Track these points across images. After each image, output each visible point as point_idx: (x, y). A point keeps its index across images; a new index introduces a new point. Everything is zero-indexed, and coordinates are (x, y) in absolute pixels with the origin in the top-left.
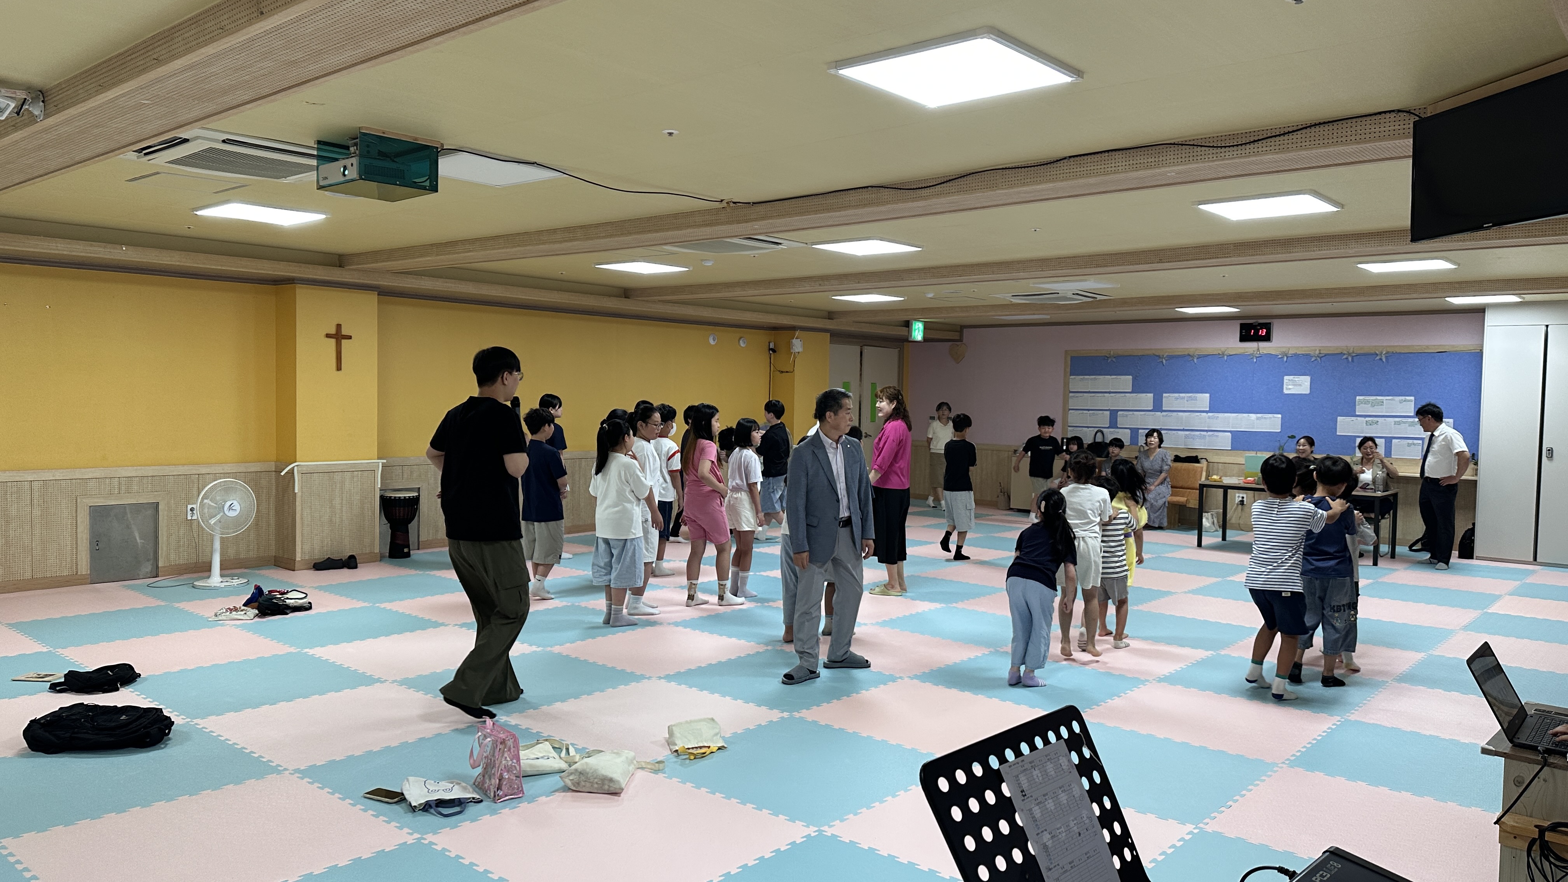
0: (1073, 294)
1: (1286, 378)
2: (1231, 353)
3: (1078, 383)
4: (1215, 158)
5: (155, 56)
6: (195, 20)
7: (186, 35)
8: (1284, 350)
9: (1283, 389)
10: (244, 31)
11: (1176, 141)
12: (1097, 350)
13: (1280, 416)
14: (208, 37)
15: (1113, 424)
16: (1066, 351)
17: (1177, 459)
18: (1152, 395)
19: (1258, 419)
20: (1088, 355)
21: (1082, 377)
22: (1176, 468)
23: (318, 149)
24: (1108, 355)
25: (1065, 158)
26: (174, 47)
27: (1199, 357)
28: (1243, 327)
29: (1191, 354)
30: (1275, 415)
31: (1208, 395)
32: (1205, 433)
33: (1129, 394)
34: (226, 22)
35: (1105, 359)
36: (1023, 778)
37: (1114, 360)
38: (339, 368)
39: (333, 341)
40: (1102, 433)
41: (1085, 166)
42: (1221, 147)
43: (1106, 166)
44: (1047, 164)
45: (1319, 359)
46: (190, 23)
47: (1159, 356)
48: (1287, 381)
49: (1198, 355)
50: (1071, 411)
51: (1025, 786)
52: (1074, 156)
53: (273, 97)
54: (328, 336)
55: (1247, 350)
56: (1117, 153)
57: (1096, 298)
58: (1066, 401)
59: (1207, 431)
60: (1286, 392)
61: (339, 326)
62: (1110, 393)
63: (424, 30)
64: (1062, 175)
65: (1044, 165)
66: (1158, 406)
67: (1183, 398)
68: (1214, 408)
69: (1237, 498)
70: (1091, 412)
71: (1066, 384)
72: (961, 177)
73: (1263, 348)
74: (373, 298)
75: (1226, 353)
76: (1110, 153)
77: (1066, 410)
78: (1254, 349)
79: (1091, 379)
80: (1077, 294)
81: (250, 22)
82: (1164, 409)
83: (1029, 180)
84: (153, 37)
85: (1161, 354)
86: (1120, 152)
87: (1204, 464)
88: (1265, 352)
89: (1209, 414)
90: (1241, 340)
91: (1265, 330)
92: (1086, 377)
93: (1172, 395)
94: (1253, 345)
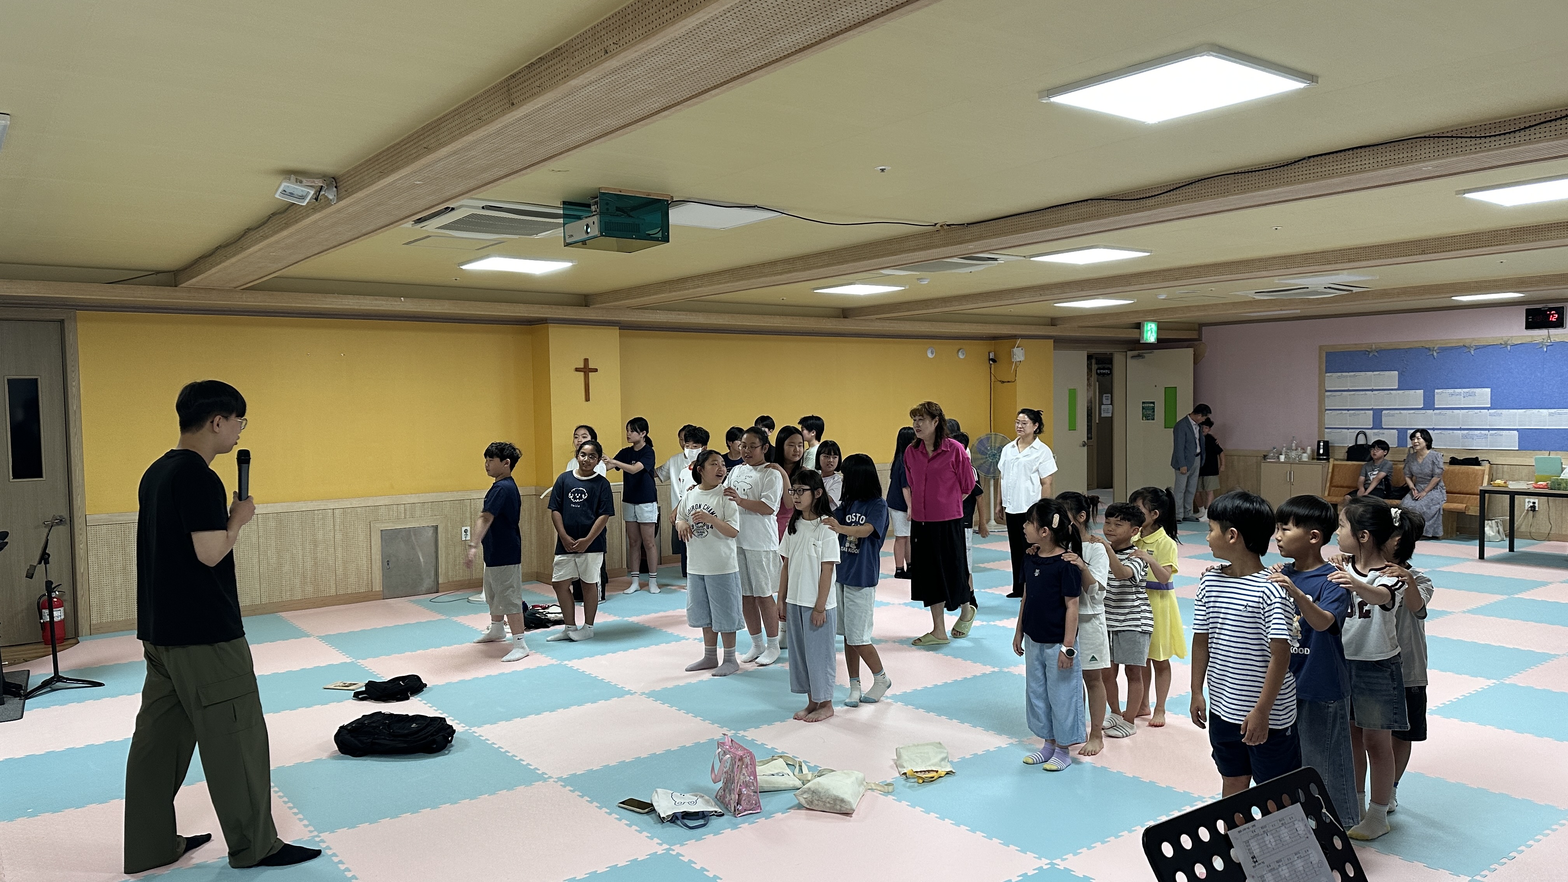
0: (1326, 288)
2: (1516, 343)
3: (1334, 380)
4: (1478, 149)
5: (425, 145)
6: (457, 112)
7: (450, 126)
10: (499, 120)
11: (1431, 134)
12: (1356, 344)
14: (468, 126)
15: (1377, 424)
16: (1321, 348)
17: (1454, 461)
18: (1421, 392)
19: (1550, 414)
20: (1347, 350)
21: (1339, 374)
22: (1453, 472)
23: (564, 209)
24: (1369, 350)
25: (1304, 159)
26: (440, 136)
27: (1477, 348)
28: (1529, 313)
29: (1467, 345)
31: (1489, 390)
32: (1487, 432)
33: (1395, 392)
34: (484, 113)
35: (1365, 354)
36: (1255, 844)
37: (1376, 354)
38: (587, 399)
39: (581, 374)
40: (1365, 434)
41: (1327, 166)
42: (1485, 137)
43: (1350, 165)
44: (1284, 166)
46: (453, 114)
47: (1429, 349)
49: (1476, 346)
50: (1327, 412)
51: (1256, 852)
52: (1313, 156)
53: (524, 172)
54: (577, 370)
55: (1534, 340)
56: (1363, 150)
57: (1352, 291)
58: (1321, 401)
59: (1488, 430)
61: (586, 361)
62: (1372, 390)
63: (653, 106)
64: (1301, 177)
65: (1280, 167)
66: (1429, 404)
67: (1460, 394)
68: (1497, 404)
69: (1527, 504)
70: (1350, 412)
71: (1322, 383)
72: (1188, 184)
73: (1556, 335)
74: (615, 332)
75: (1509, 342)
76: (1355, 150)
77: (1322, 411)
78: (1543, 337)
79: (1350, 376)
80: (1330, 288)
81: (503, 112)
82: (1436, 407)
83: (1264, 184)
84: (423, 128)
85: (1430, 345)
86: (1367, 149)
87: (1486, 467)
88: (1557, 339)
89: (1491, 411)
90: (1527, 328)
91: (1557, 315)
92: (1344, 374)
93: (1444, 391)
94: (1543, 332)
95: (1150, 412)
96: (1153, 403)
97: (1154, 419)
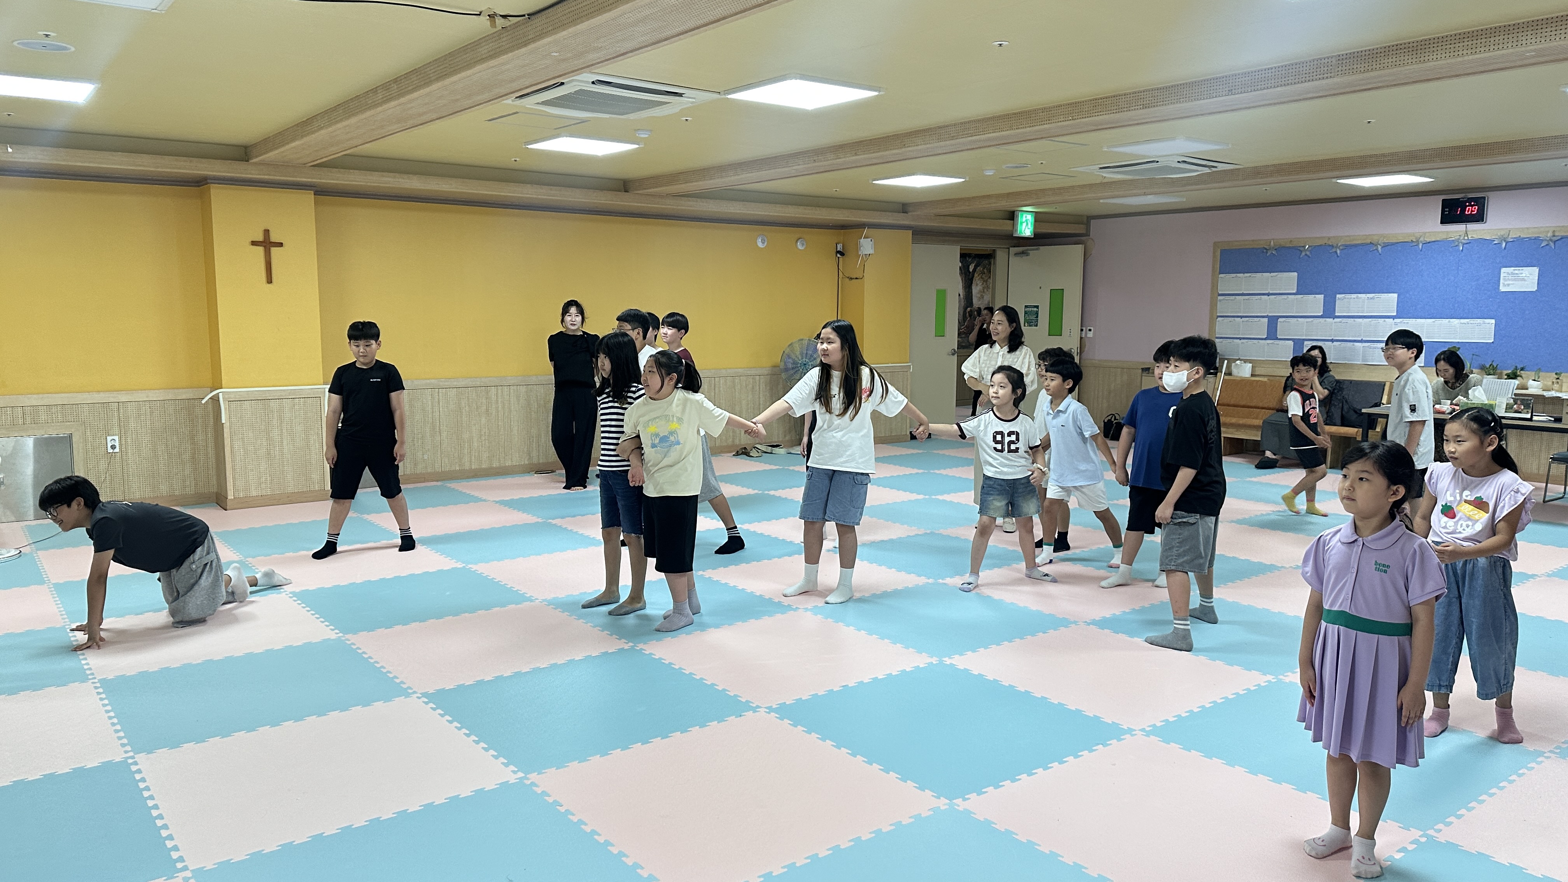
0: (1178, 162)
1: (1503, 270)
2: (1428, 240)
3: (1227, 282)
8: (1502, 233)
9: (1499, 286)
12: (1253, 241)
13: (1493, 321)
15: (1272, 334)
16: (1215, 244)
18: (1321, 297)
19: (1462, 325)
20: (1243, 247)
21: (1234, 275)
24: (1267, 247)
27: (1386, 246)
28: (1446, 204)
29: (1374, 242)
30: (1487, 321)
31: (1396, 295)
33: (1293, 296)
35: (1263, 252)
38: (269, 281)
39: (261, 249)
45: (1552, 244)
47: (1332, 246)
48: (1505, 275)
49: (1384, 243)
50: (1219, 319)
54: (254, 243)
55: (1450, 236)
57: (1216, 167)
58: (1213, 305)
60: (1503, 289)
61: (267, 232)
62: (1268, 294)
66: (1329, 312)
67: (1364, 300)
68: (1403, 312)
70: (1243, 319)
71: (1214, 286)
73: (1473, 231)
74: (310, 197)
75: (1422, 239)
77: (1213, 317)
78: (1461, 233)
79: (1245, 279)
80: (1184, 162)
82: (1336, 314)
85: (1335, 243)
88: (1476, 237)
89: (1396, 320)
90: (1443, 222)
91: (1477, 207)
92: (1238, 275)
93: (1348, 296)
94: (1459, 228)
95: (1033, 317)
96: (1037, 307)
97: (1037, 326)
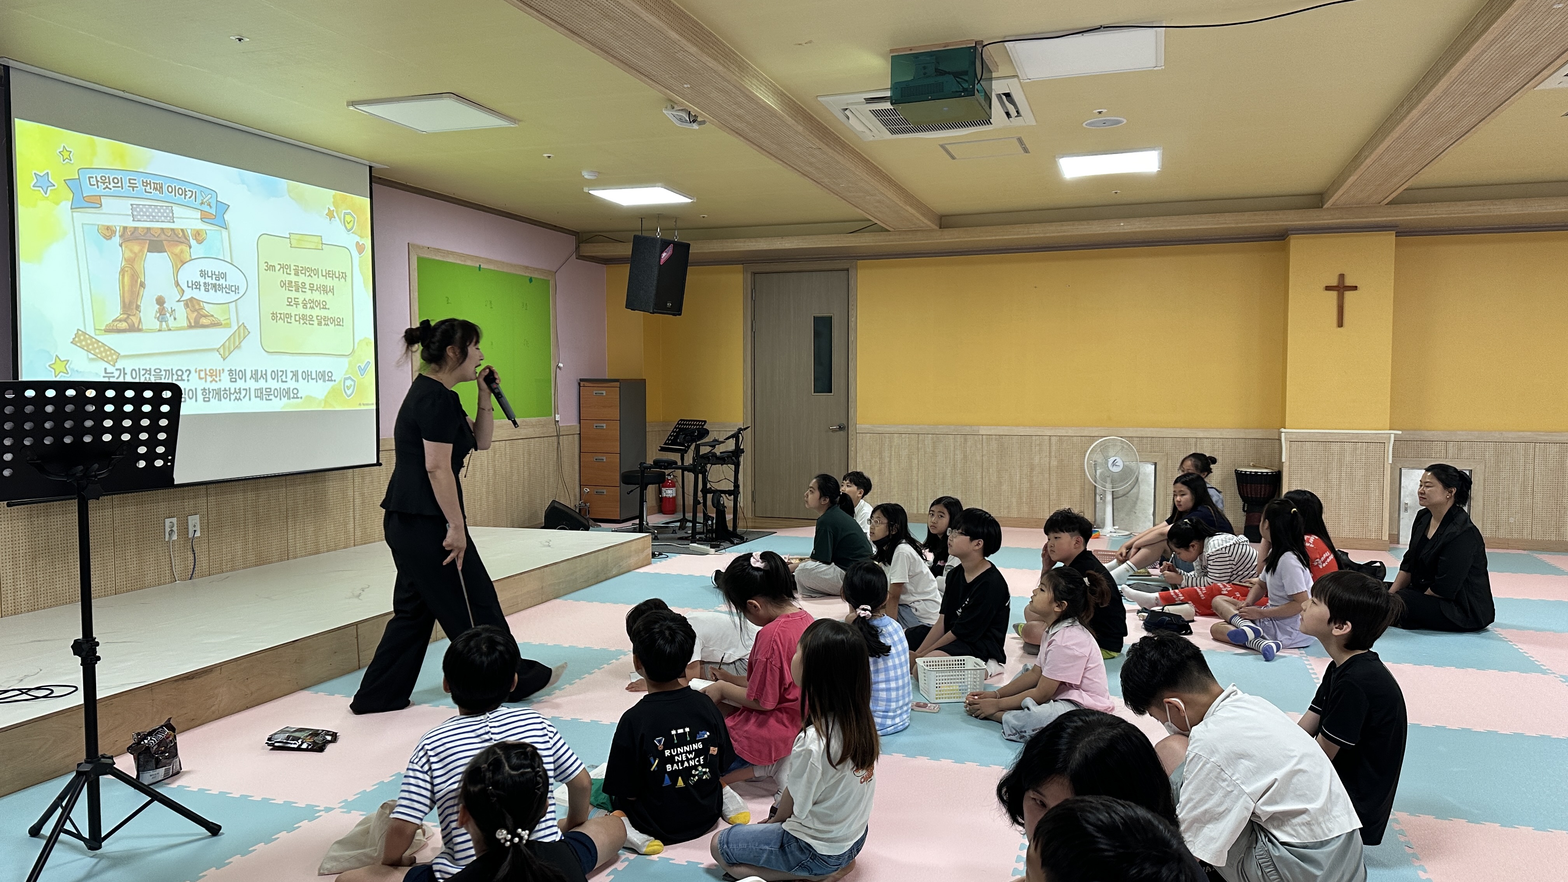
38: (1340, 324)
39: (1334, 294)
54: (1328, 288)
61: (1342, 276)
74: (1391, 237)
